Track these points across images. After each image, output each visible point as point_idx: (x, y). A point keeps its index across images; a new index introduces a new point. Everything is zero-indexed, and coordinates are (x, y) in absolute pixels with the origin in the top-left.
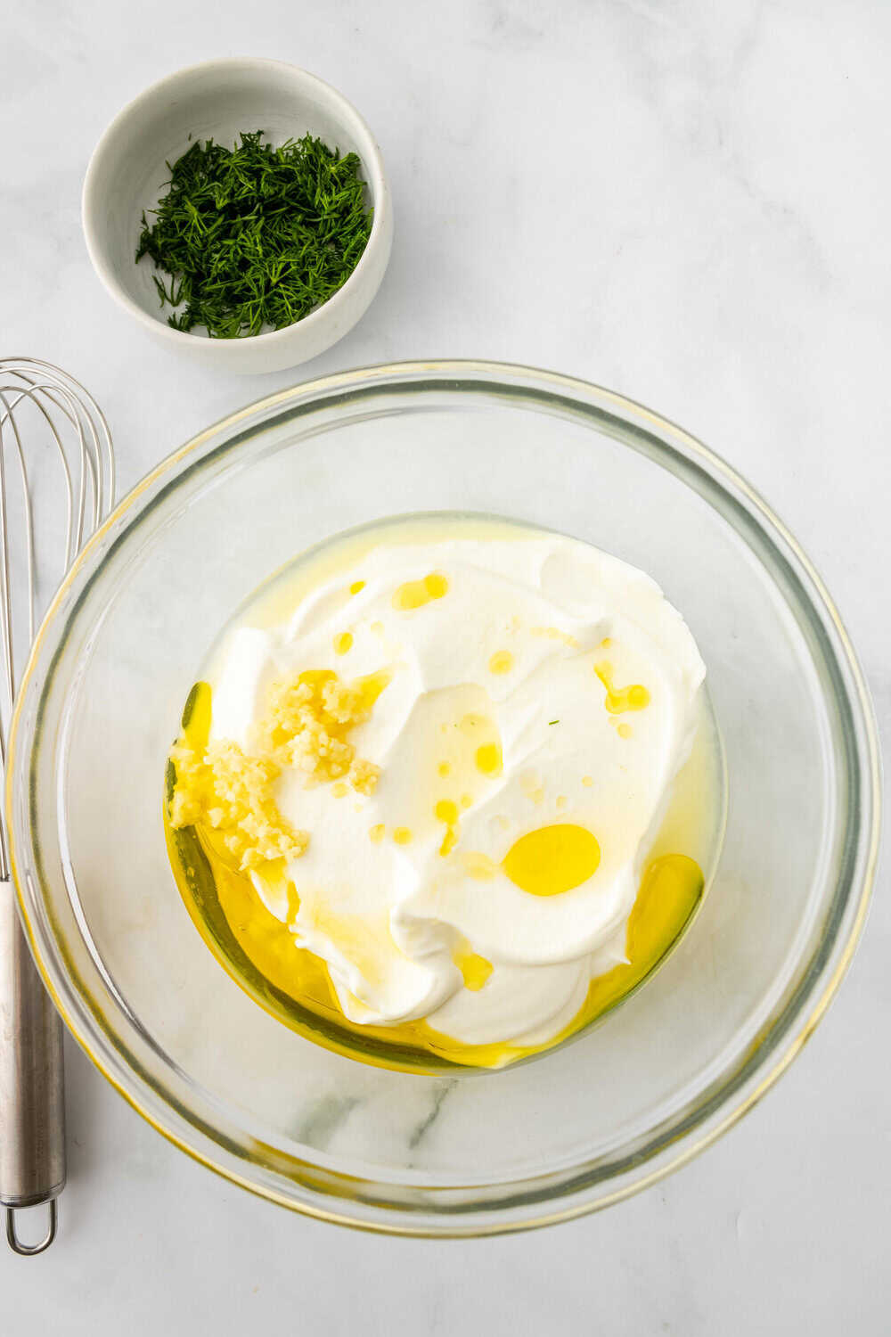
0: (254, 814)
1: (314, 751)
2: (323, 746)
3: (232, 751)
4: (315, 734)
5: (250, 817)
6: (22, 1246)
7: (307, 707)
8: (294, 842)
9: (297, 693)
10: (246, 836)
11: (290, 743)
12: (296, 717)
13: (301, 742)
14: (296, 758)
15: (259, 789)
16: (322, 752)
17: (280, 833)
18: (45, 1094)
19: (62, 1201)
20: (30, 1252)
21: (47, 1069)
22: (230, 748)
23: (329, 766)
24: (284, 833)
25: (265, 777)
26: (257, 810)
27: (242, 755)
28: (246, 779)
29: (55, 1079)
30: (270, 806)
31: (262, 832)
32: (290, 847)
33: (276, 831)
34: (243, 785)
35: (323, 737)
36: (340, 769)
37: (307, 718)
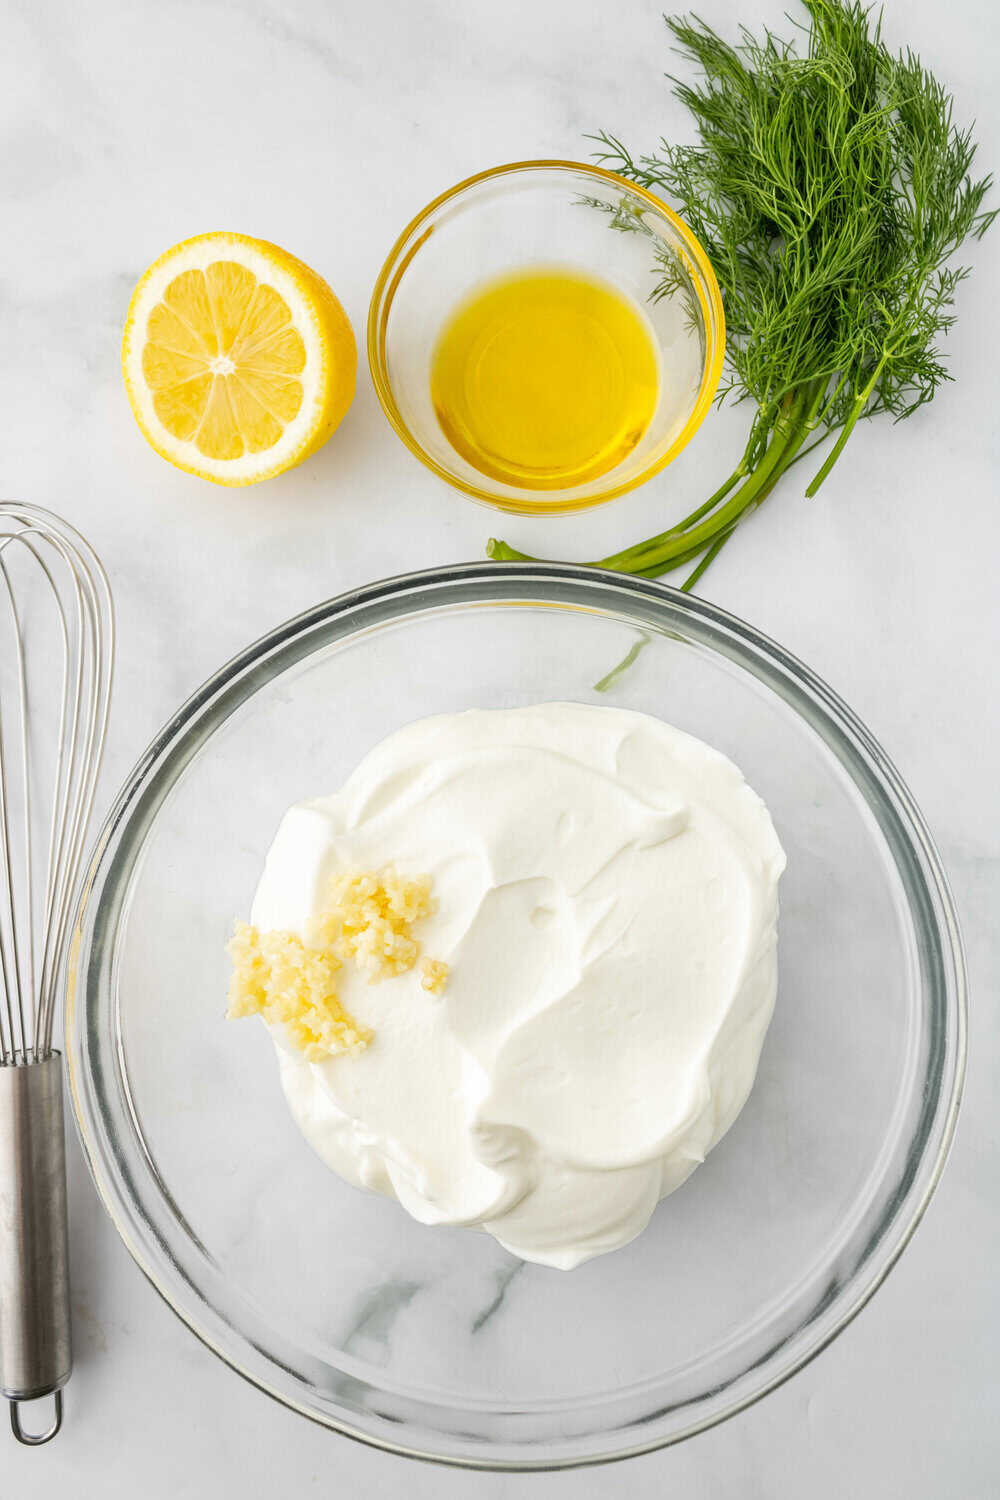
0: (316, 1009)
1: (378, 949)
2: (388, 945)
3: (293, 944)
4: (380, 932)
5: (313, 1012)
6: (28, 1436)
7: (372, 903)
8: (361, 1036)
9: (358, 889)
10: (308, 1031)
11: (354, 940)
12: (361, 915)
13: (365, 940)
14: (360, 955)
15: (322, 985)
16: (388, 951)
17: (346, 1027)
18: (49, 1286)
19: (68, 1391)
20: (36, 1442)
21: (51, 1258)
22: (290, 941)
23: (394, 963)
24: (349, 1028)
25: (328, 972)
26: (320, 1005)
27: (302, 948)
28: (308, 974)
29: (59, 1269)
30: (333, 1001)
31: (325, 1028)
32: (356, 1042)
33: (342, 1025)
34: (304, 980)
35: (389, 936)
36: (405, 967)
37: (371, 916)
